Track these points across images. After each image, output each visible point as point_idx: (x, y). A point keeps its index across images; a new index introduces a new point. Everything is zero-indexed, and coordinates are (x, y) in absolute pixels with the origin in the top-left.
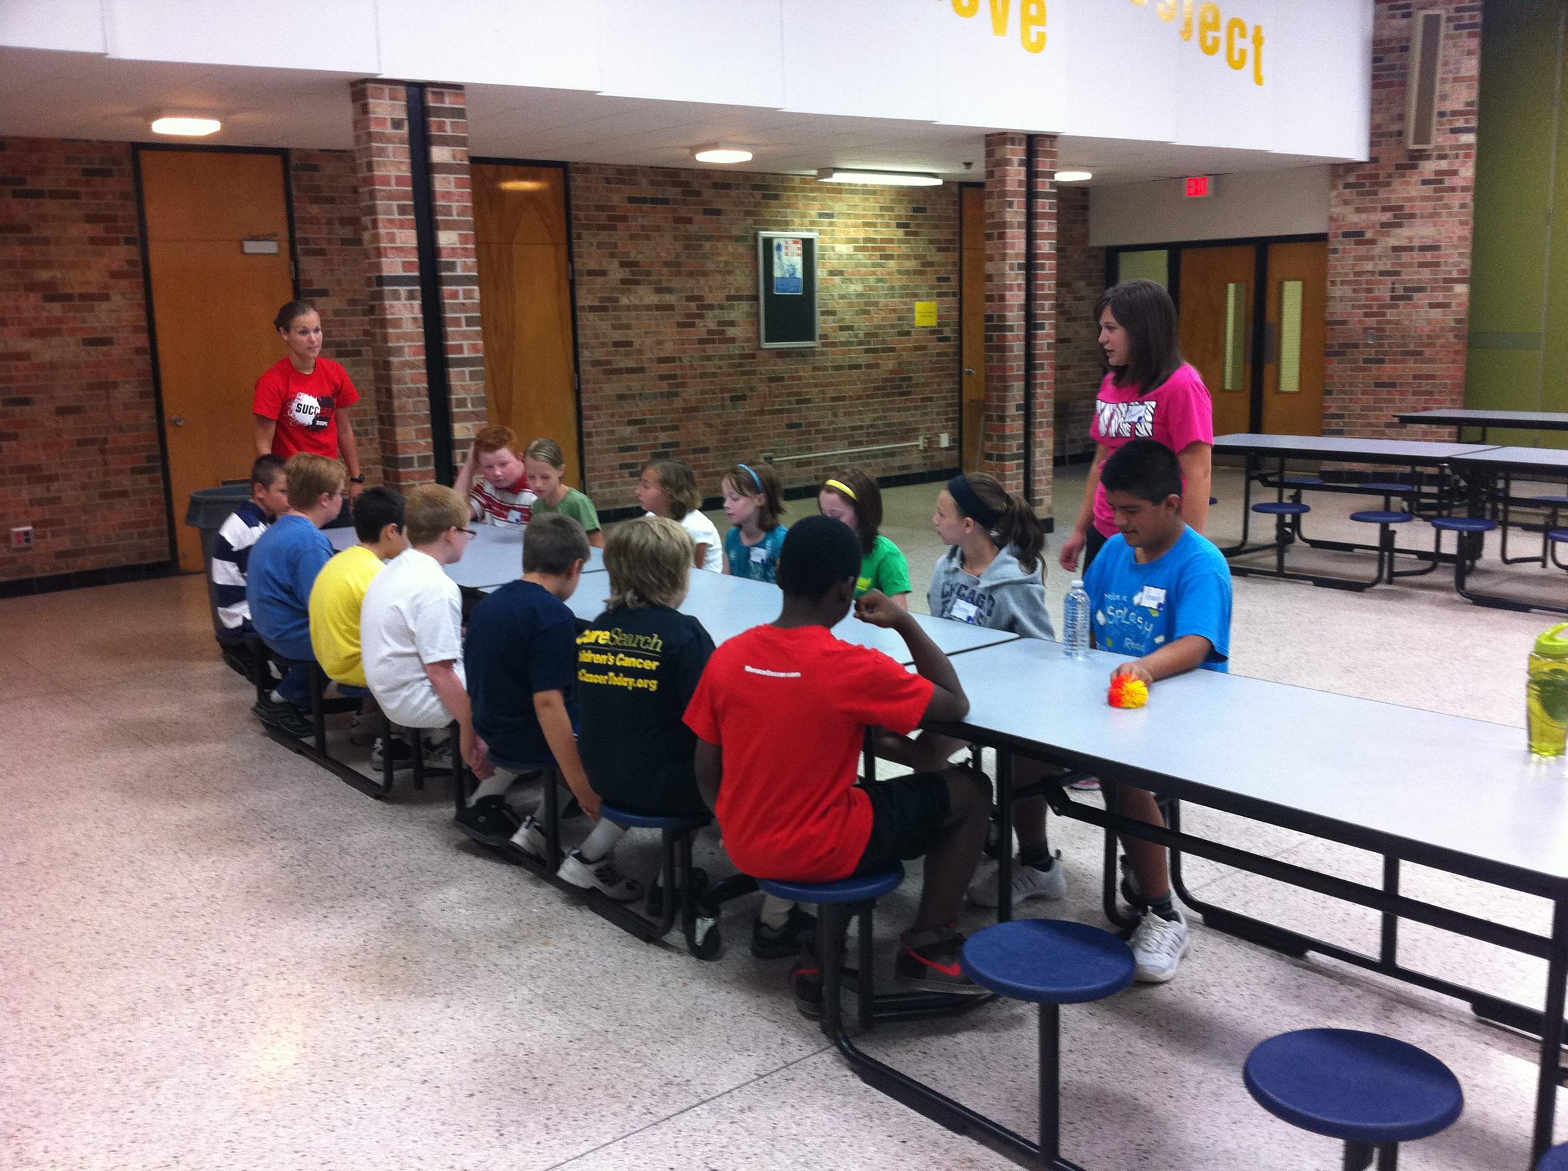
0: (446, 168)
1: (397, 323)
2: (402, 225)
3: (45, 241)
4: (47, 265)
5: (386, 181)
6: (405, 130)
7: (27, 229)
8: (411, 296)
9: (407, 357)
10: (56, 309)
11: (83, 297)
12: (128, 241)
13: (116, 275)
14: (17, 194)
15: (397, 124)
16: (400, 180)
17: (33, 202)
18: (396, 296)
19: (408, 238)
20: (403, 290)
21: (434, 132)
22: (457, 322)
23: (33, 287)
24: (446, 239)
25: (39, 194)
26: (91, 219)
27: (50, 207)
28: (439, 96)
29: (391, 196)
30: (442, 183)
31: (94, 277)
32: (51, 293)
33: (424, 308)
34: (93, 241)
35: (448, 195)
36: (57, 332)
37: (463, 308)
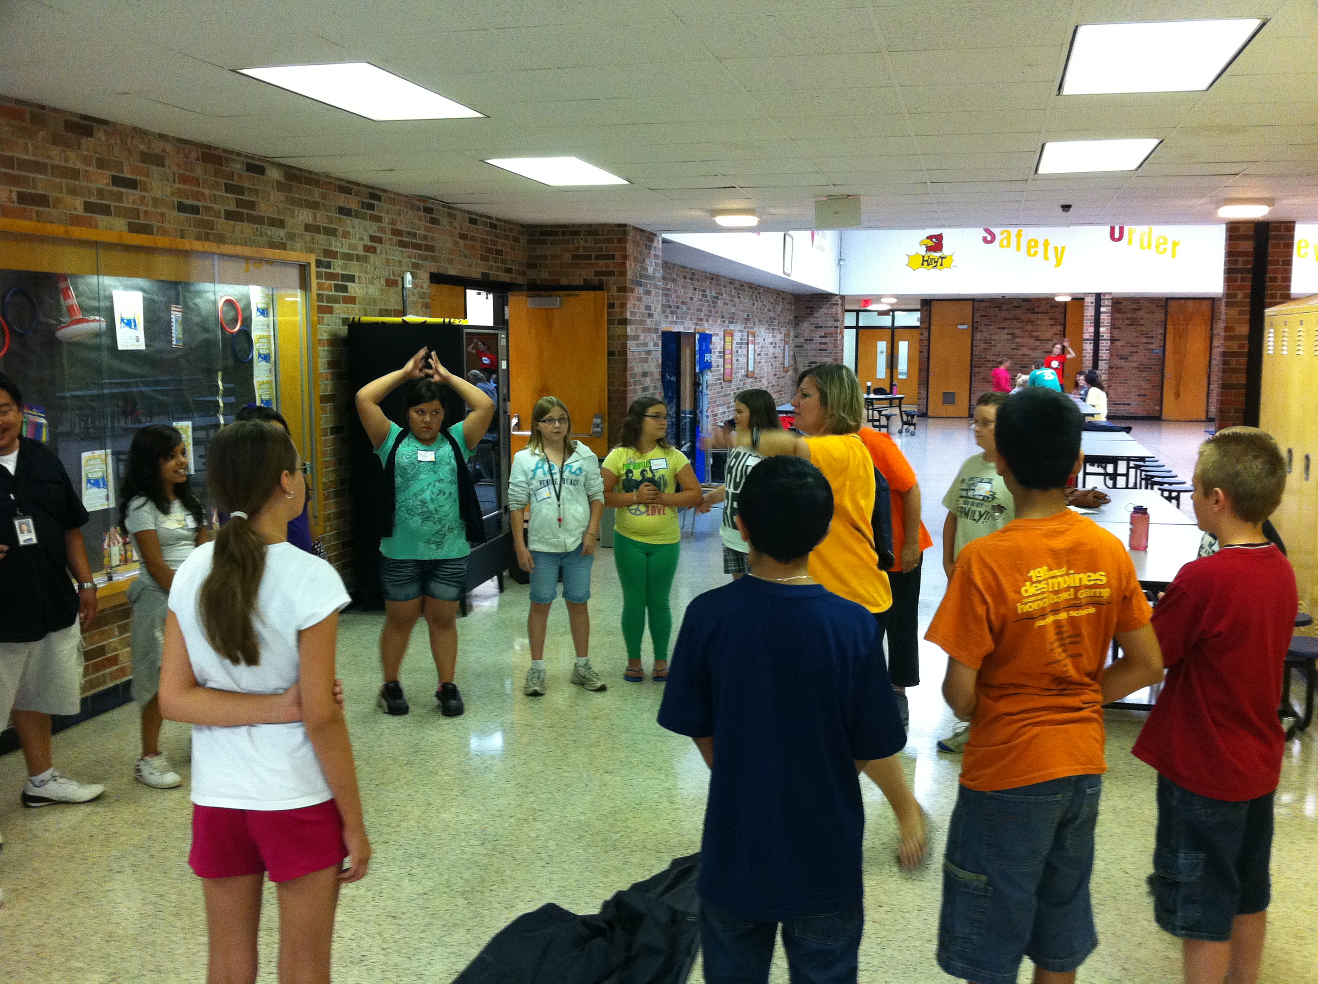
0: (1104, 312)
1: (1086, 350)
2: (1090, 326)
3: (1038, 325)
4: (1037, 331)
5: (1087, 316)
6: (1094, 304)
7: (1033, 322)
8: (1090, 343)
9: (1088, 358)
10: (1038, 343)
11: (1046, 340)
12: (1060, 325)
13: (1056, 334)
14: (1032, 313)
15: (1092, 303)
16: (1091, 316)
17: (1036, 315)
18: (1086, 343)
19: (1092, 329)
20: (1089, 342)
21: (1102, 304)
22: (1103, 350)
23: (1033, 337)
24: (1102, 330)
25: (1038, 313)
26: (1050, 319)
27: (1040, 316)
28: (1105, 296)
29: (1088, 320)
30: (1102, 316)
31: (1049, 334)
32: (1037, 339)
33: (1094, 347)
34: (1051, 325)
35: (1104, 319)
36: (1036, 349)
37: (1105, 346)
